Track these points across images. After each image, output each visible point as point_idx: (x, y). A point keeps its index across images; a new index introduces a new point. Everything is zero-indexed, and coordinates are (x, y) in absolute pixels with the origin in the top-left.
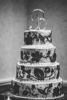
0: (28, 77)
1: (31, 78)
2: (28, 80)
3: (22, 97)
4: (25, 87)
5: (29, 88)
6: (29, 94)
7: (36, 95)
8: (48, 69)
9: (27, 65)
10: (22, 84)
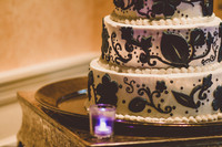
0: (144, 58)
1: (152, 61)
2: (142, 68)
3: (127, 116)
4: (136, 89)
5: (148, 91)
6: (147, 107)
7: (169, 111)
8: (198, 36)
9: (140, 25)
10: (126, 79)
